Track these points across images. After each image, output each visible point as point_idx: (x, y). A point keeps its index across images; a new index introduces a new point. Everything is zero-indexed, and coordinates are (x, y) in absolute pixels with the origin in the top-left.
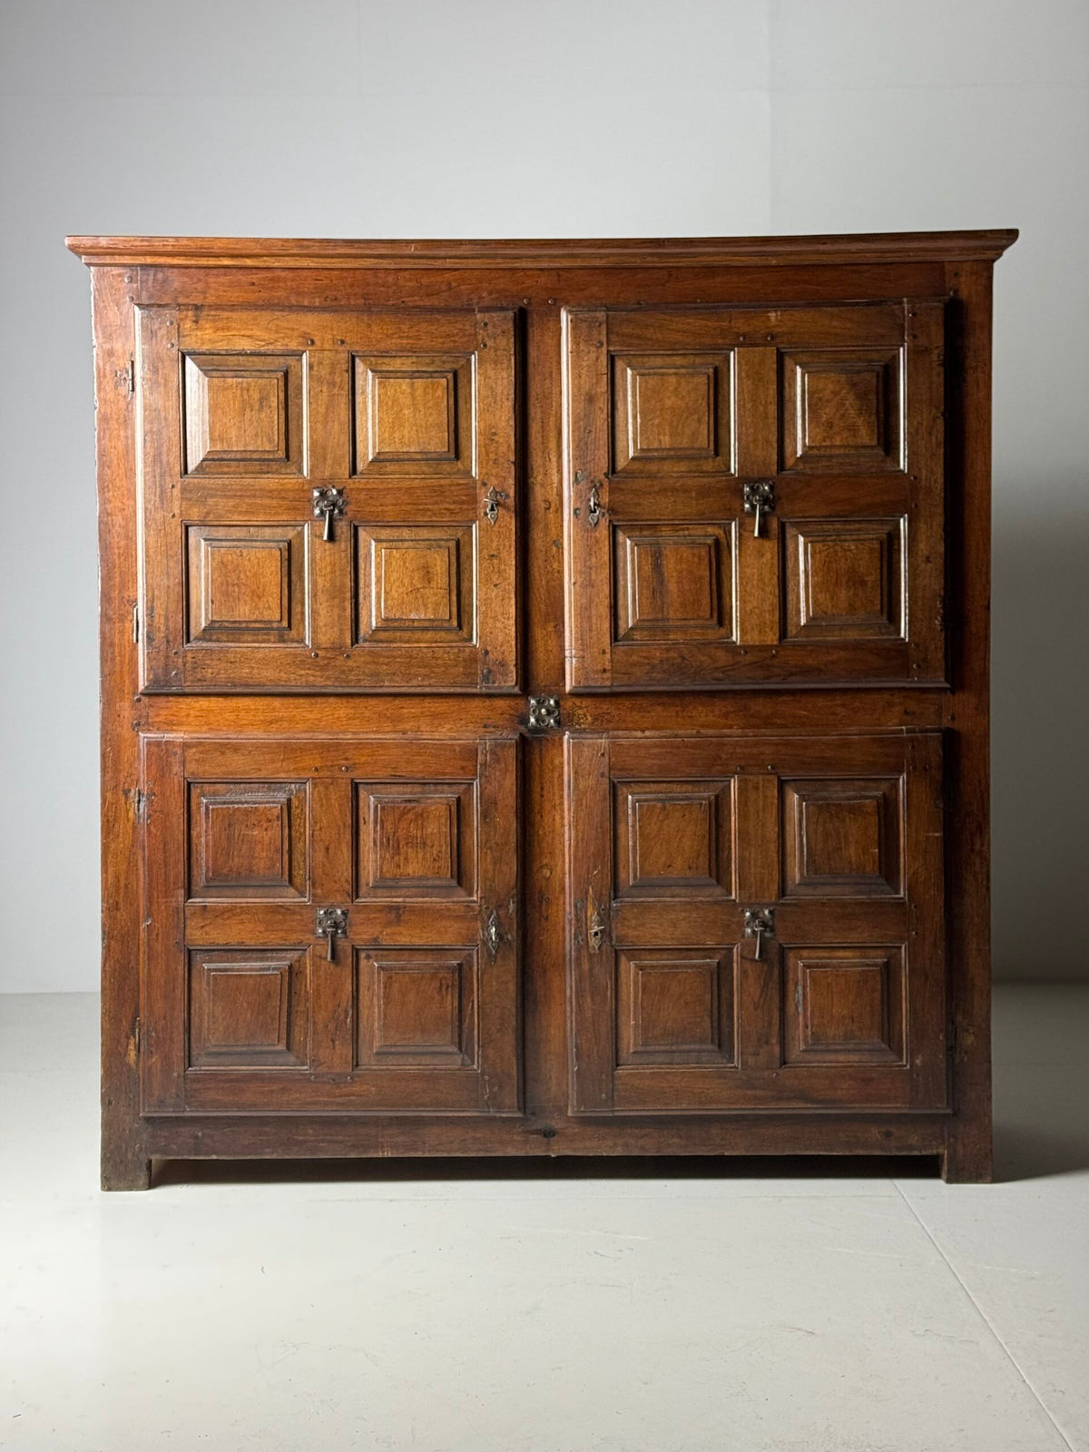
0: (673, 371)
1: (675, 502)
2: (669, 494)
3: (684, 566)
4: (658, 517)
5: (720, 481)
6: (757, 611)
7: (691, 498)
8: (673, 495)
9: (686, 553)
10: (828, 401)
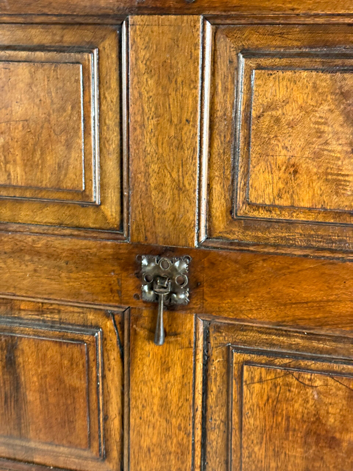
0: (23, 54)
1: (35, 271)
2: (27, 258)
3: (48, 369)
4: (12, 290)
5: (105, 247)
6: (158, 451)
7: (60, 268)
8: (32, 261)
9: (53, 351)
10: (291, 125)
